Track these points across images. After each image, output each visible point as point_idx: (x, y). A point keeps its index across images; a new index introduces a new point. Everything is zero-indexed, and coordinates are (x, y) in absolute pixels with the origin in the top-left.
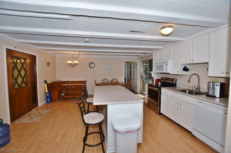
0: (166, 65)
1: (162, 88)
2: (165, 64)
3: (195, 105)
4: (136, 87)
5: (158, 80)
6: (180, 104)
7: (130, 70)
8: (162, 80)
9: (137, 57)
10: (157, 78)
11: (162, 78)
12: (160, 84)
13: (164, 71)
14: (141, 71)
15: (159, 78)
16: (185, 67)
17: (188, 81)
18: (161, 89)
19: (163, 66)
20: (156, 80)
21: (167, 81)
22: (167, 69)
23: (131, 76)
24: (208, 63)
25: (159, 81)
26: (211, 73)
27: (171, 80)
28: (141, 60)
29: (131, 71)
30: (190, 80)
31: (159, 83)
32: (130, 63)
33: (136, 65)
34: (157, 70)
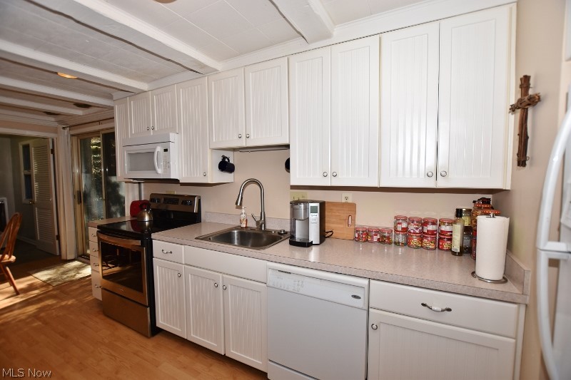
0: (166, 150)
1: (153, 236)
2: (159, 149)
3: (271, 284)
4: (58, 237)
5: (138, 207)
6: (221, 286)
7: (27, 172)
8: (153, 205)
9: (52, 119)
10: (137, 199)
11: (154, 198)
12: (147, 218)
13: (160, 173)
14: (73, 173)
15: (143, 199)
16: (224, 158)
17: (237, 203)
18: (151, 240)
19: (153, 153)
20: (134, 204)
21: (172, 207)
22: (167, 165)
23: (30, 194)
24: (287, 146)
25: (142, 209)
26: (297, 177)
27: (184, 203)
28: (73, 132)
29: (28, 177)
30: (242, 198)
31: (144, 217)
32: (25, 142)
33: (53, 151)
34: (131, 169)
